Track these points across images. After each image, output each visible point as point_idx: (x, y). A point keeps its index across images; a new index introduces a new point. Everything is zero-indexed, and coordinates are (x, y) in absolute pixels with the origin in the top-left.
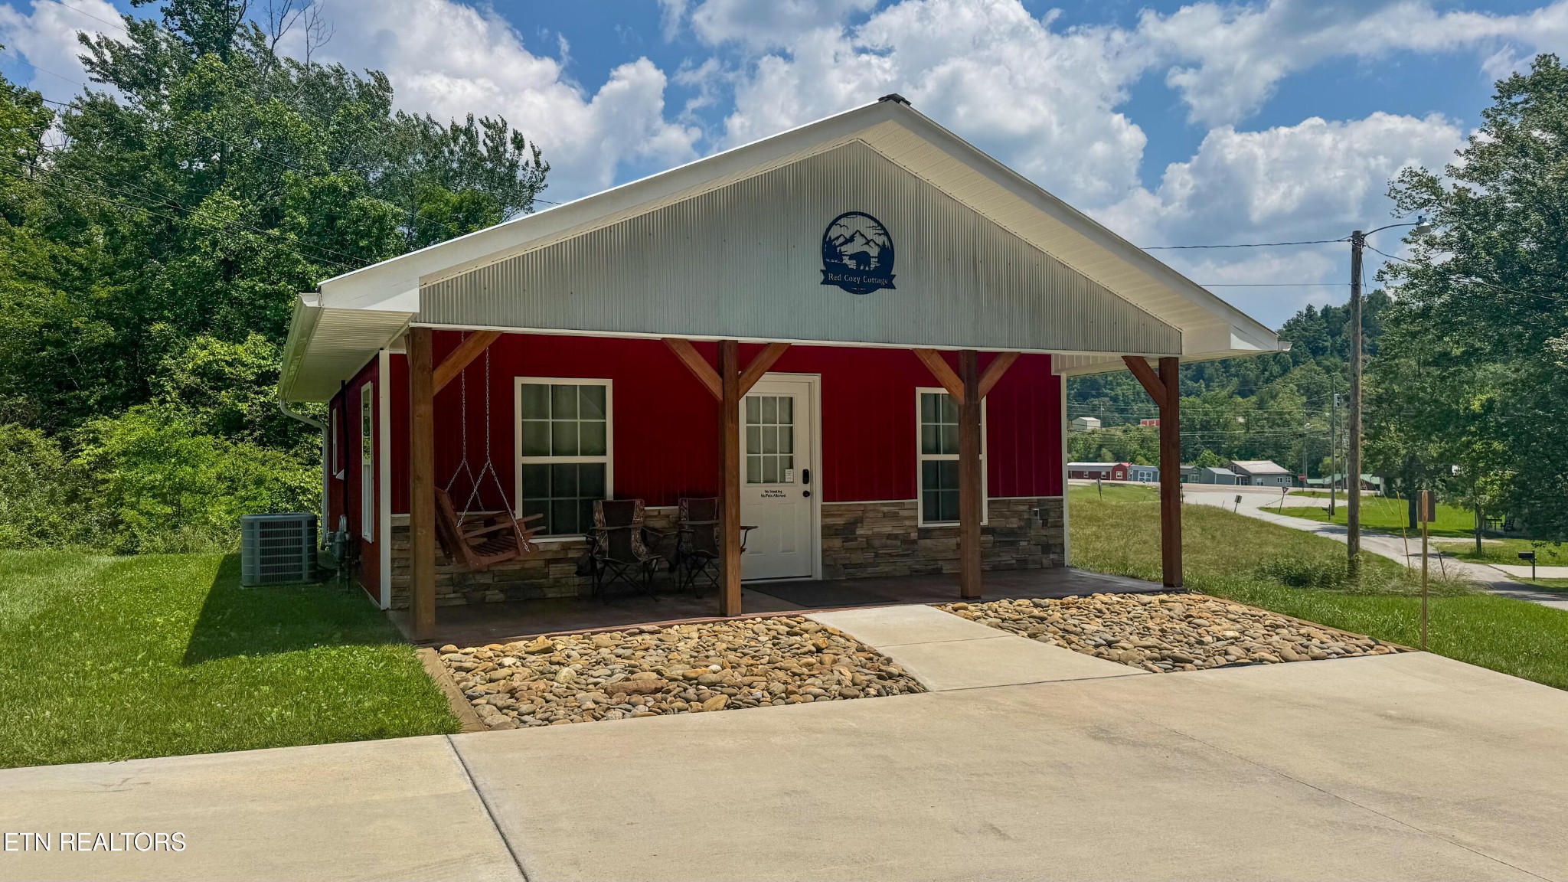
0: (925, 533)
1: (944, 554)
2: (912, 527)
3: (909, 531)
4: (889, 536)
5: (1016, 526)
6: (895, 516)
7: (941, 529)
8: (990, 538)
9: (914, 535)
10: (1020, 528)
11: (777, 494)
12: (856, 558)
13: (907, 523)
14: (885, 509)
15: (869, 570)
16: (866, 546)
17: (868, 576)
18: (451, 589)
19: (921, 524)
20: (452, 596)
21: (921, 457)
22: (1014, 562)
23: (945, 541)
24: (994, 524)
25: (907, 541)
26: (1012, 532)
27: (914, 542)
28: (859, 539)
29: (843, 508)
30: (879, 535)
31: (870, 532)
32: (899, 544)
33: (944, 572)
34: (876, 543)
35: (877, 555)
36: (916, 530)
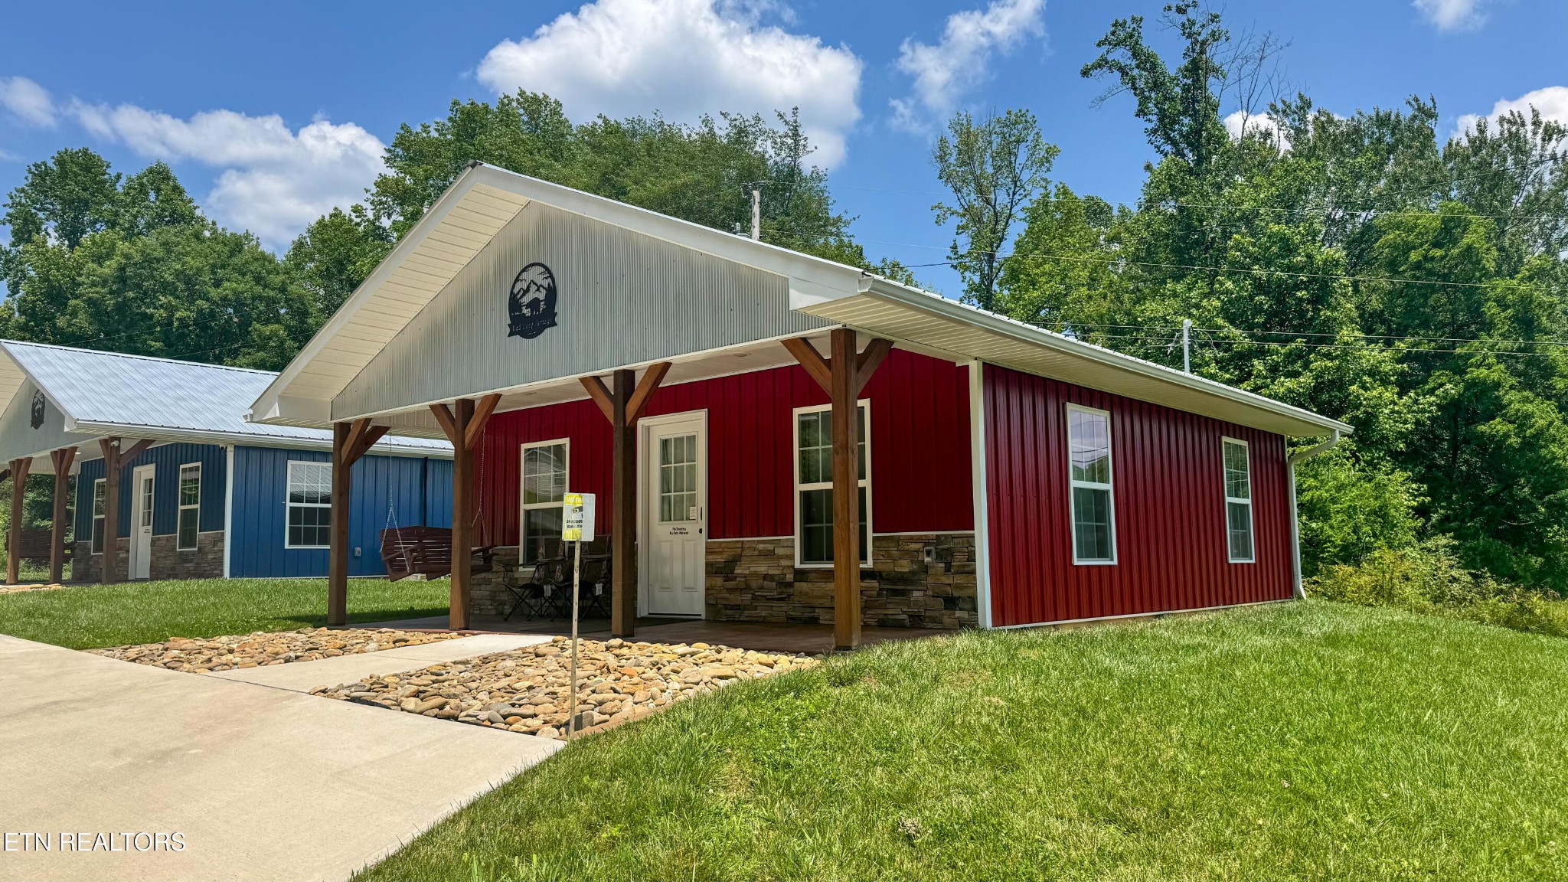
0: (800, 575)
1: (820, 601)
2: (789, 567)
3: (785, 571)
4: (765, 577)
5: (907, 570)
6: (769, 555)
7: (817, 571)
8: (875, 584)
9: (790, 577)
10: (913, 573)
11: (683, 532)
12: (735, 599)
13: (784, 563)
14: (761, 546)
15: (746, 613)
16: (743, 586)
17: (746, 619)
18: (489, 602)
19: (798, 565)
20: (489, 607)
21: (799, 487)
22: (905, 617)
23: (823, 585)
24: (880, 567)
25: (783, 584)
26: (902, 578)
27: (790, 585)
28: (738, 579)
29: (723, 545)
30: (755, 574)
31: (747, 572)
32: (774, 585)
33: (822, 622)
34: (754, 584)
35: (755, 598)
36: (791, 570)
